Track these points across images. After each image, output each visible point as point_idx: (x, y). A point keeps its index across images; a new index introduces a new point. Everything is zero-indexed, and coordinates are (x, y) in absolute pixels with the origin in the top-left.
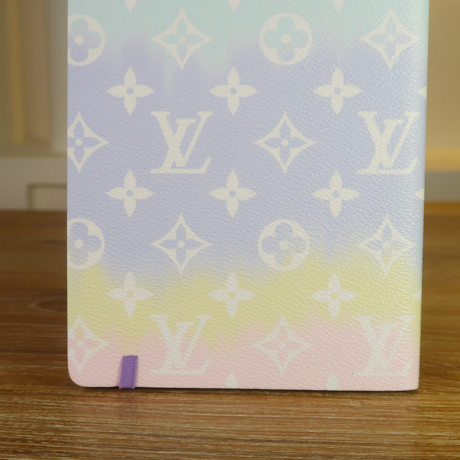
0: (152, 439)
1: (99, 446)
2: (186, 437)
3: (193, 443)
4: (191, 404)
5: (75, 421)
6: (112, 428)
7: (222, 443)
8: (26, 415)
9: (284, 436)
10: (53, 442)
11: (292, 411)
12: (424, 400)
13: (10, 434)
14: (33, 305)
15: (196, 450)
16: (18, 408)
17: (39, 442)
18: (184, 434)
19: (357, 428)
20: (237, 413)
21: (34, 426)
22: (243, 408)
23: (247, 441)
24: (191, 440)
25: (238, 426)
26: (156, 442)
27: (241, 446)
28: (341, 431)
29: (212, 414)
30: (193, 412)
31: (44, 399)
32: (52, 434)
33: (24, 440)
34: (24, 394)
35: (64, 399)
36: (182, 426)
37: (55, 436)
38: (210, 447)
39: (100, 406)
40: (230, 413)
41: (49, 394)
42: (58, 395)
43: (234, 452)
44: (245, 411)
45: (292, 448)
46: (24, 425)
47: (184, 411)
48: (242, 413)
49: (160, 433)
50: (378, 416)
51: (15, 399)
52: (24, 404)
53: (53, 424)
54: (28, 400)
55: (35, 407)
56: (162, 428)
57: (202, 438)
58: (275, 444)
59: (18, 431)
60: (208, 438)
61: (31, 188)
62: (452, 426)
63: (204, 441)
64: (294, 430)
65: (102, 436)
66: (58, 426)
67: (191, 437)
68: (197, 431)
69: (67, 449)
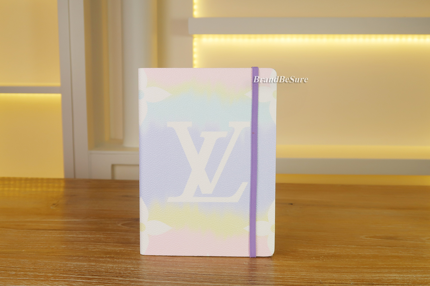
0: (167, 273)
1: (147, 275)
2: (179, 273)
3: (182, 275)
4: (183, 262)
5: (138, 268)
6: (152, 270)
7: (192, 275)
8: (120, 265)
9: (216, 273)
10: (131, 274)
11: (221, 265)
12: (273, 263)
13: (115, 271)
14: (119, 225)
15: (182, 277)
16: (117, 263)
17: (126, 274)
18: (179, 272)
19: (244, 271)
20: (200, 266)
21: (123, 269)
22: (203, 264)
23: (202, 275)
24: (181, 274)
25: (199, 270)
26: (168, 275)
27: (199, 276)
28: (238, 272)
29: (190, 266)
30: (183, 265)
31: (126, 260)
32: (130, 271)
33: (120, 273)
34: (119, 258)
35: (134, 260)
36: (178, 270)
37: (131, 272)
38: (188, 276)
39: (148, 263)
40: (197, 266)
41: (128, 258)
42: (132, 259)
43: (196, 278)
44: (203, 265)
45: (218, 277)
46: (120, 268)
47: (180, 265)
48: (202, 266)
49: (170, 272)
50: (253, 268)
51: (115, 260)
52: (119, 262)
53: (130, 268)
54: (120, 260)
55: (123, 263)
56: (171, 270)
57: (185, 273)
58: (212, 276)
59: (117, 270)
60: (187, 273)
61: (113, 166)
62: (279, 271)
63: (186, 274)
64: (220, 271)
65: (148, 272)
66: (132, 269)
67: (182, 273)
68: (184, 271)
69: (135, 276)
